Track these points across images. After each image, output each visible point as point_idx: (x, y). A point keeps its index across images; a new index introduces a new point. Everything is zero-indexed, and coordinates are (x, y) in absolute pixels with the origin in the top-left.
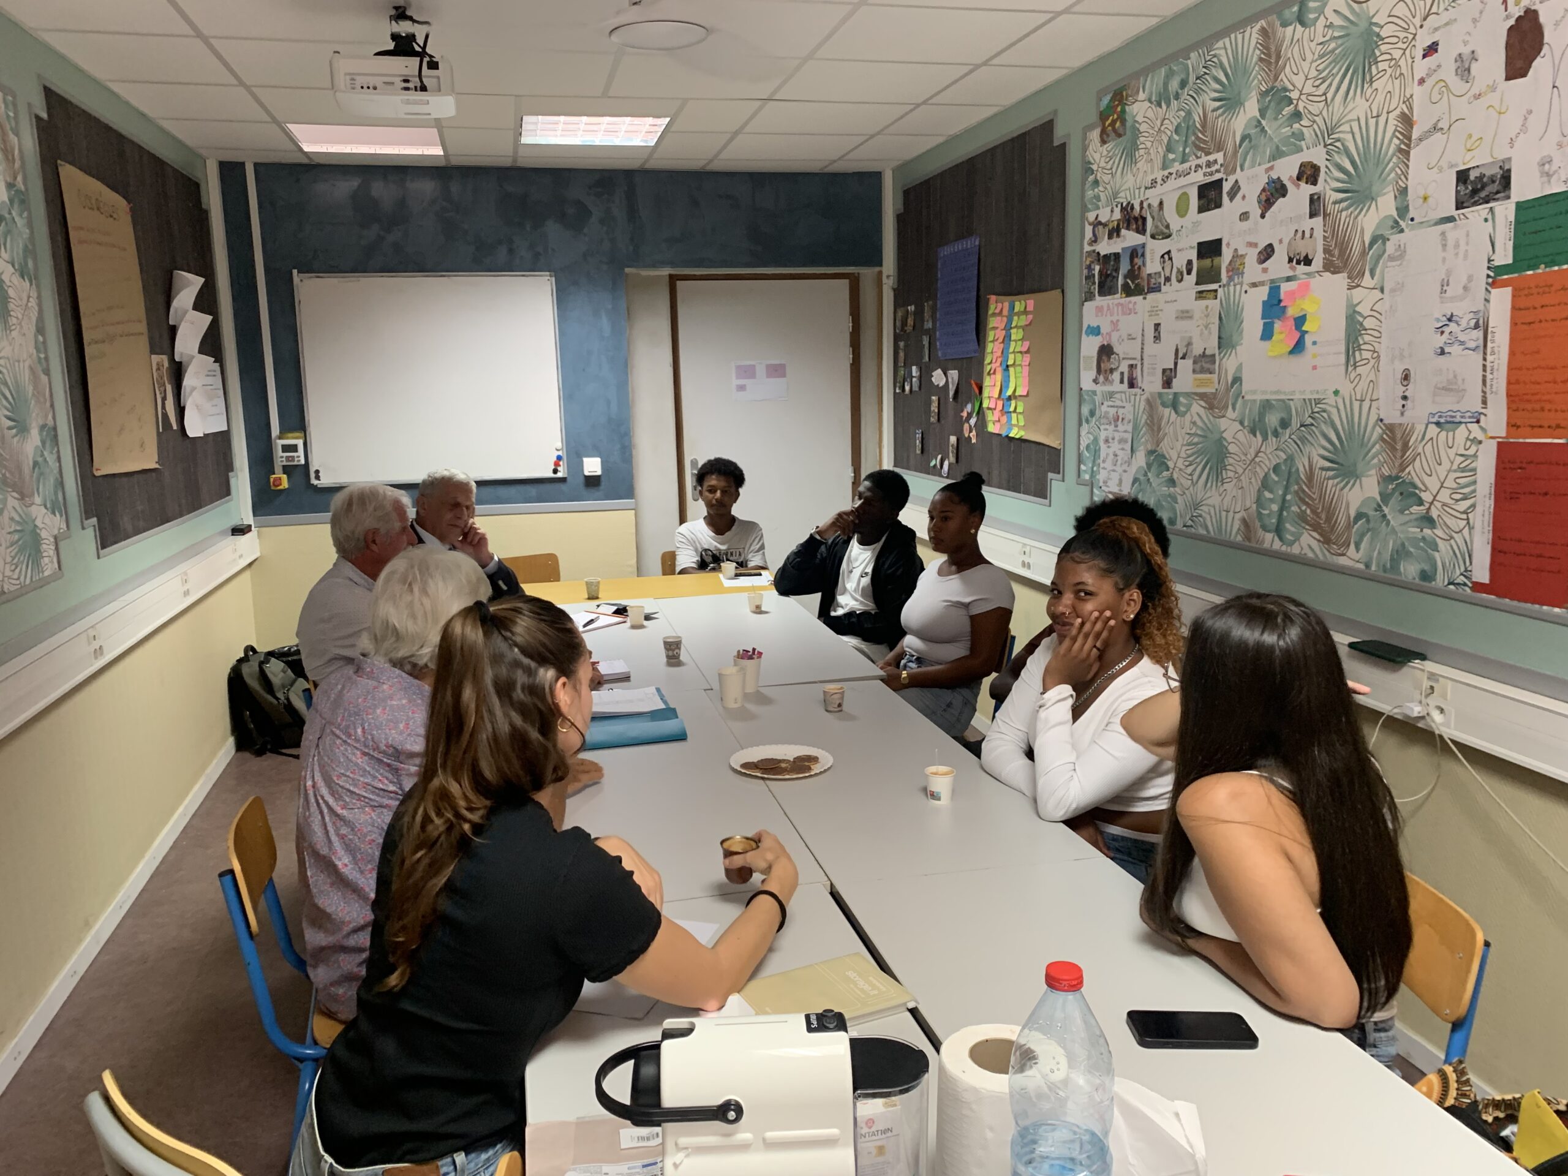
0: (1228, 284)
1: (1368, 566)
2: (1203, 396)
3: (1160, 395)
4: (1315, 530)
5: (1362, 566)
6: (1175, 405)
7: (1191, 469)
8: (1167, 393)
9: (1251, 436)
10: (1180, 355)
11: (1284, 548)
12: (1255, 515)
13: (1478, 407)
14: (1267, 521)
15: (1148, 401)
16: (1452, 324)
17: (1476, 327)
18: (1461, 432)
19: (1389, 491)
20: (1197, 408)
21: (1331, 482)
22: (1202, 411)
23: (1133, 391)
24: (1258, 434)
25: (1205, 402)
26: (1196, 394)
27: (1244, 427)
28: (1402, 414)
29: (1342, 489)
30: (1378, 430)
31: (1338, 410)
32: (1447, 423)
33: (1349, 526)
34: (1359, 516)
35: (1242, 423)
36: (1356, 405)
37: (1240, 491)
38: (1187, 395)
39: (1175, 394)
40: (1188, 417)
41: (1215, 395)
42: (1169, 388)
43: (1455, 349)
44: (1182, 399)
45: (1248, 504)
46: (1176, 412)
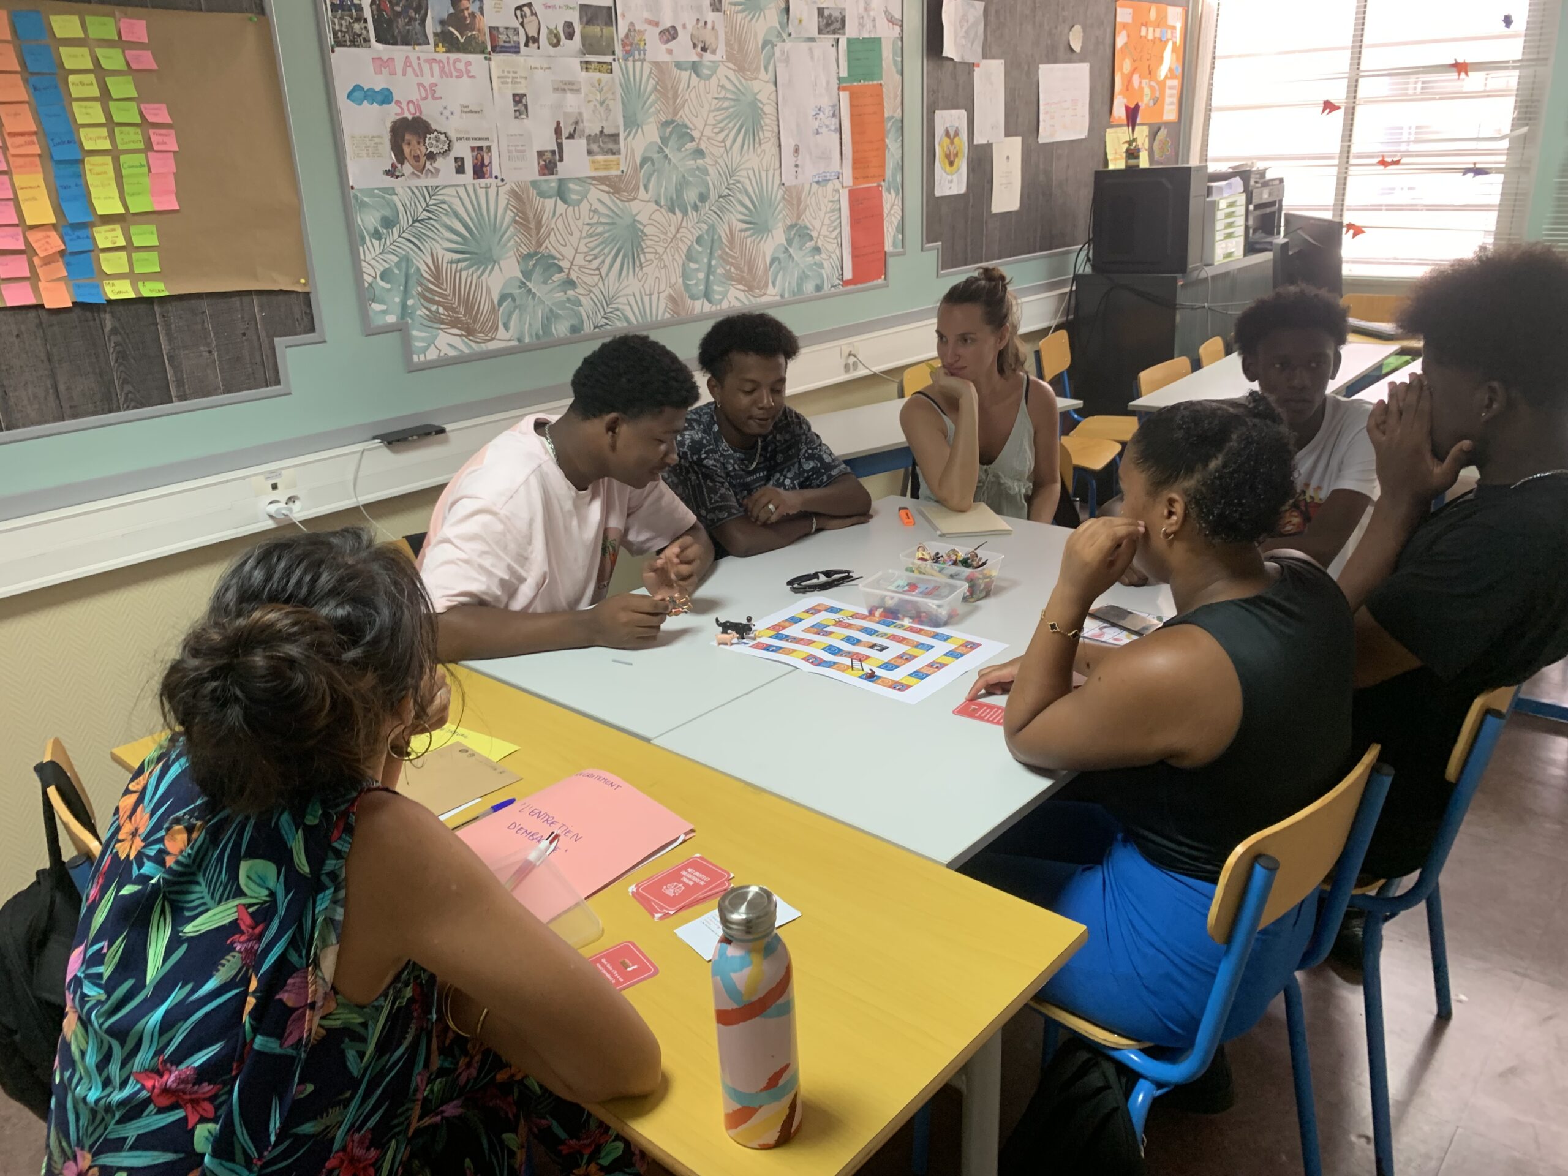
0: (626, 60)
1: (782, 296)
2: (602, 180)
3: (534, 183)
4: (740, 283)
5: (778, 298)
6: (561, 193)
7: (595, 264)
8: (546, 181)
9: (670, 214)
10: (565, 134)
11: (714, 308)
12: (682, 288)
13: (838, 169)
14: (694, 291)
15: (514, 194)
16: (821, 115)
17: (834, 115)
18: (830, 186)
19: (792, 236)
20: (597, 194)
21: (749, 240)
22: (605, 198)
23: (483, 182)
24: (677, 211)
25: (608, 186)
26: (593, 178)
27: (661, 207)
28: (796, 178)
29: (759, 243)
30: (781, 192)
31: (750, 180)
32: (822, 182)
33: (766, 271)
34: (773, 261)
35: (657, 203)
36: (764, 174)
37: (663, 271)
38: (579, 180)
39: (560, 180)
40: (585, 206)
41: (620, 178)
42: (552, 174)
43: (824, 130)
44: (571, 186)
45: (673, 281)
46: (565, 201)
